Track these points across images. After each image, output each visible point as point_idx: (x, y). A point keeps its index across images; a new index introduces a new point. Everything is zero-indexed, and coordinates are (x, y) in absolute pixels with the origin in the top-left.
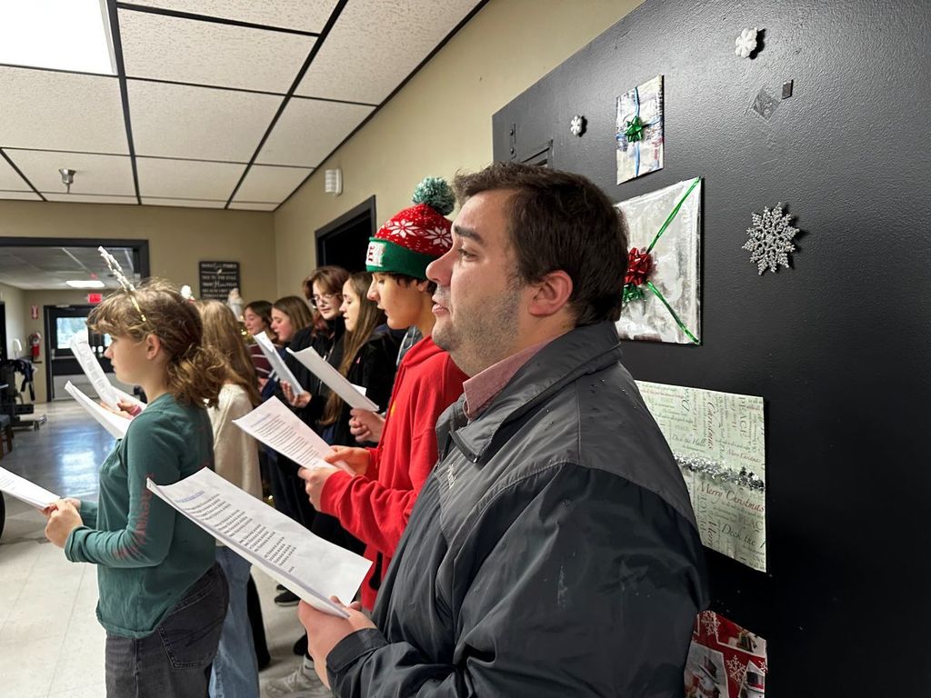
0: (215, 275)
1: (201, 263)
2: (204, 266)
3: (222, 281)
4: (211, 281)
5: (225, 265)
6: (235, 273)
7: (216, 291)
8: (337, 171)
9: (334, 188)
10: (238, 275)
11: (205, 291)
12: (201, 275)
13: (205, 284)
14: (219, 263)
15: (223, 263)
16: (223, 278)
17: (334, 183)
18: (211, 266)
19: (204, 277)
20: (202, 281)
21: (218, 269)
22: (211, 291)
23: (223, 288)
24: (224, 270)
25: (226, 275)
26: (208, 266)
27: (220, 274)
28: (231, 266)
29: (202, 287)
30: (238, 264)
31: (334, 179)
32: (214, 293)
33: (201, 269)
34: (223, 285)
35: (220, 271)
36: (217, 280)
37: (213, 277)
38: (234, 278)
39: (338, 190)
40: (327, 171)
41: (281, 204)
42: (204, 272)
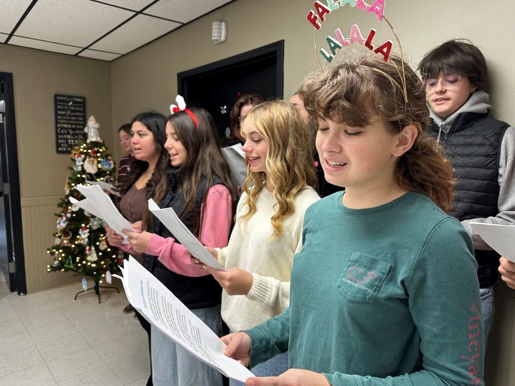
0: (68, 106)
1: (56, 96)
2: (58, 98)
3: (72, 111)
4: (64, 110)
5: (74, 99)
6: (82, 105)
7: (68, 118)
8: (223, 24)
9: (220, 37)
10: (84, 107)
11: (59, 117)
12: (56, 105)
13: (60, 112)
14: (70, 97)
15: (73, 97)
16: (73, 108)
17: (220, 33)
18: (64, 98)
19: (59, 107)
20: (56, 110)
21: (70, 102)
22: (64, 118)
23: (73, 116)
24: (74, 102)
25: (75, 106)
26: (62, 98)
27: (71, 106)
28: (79, 100)
29: (57, 115)
30: (84, 98)
31: (220, 29)
32: (66, 120)
33: (56, 100)
34: (73, 114)
35: (71, 103)
36: (68, 110)
37: (66, 107)
38: (82, 109)
39: (223, 39)
40: (214, 23)
41: (123, 55)
42: (58, 103)
